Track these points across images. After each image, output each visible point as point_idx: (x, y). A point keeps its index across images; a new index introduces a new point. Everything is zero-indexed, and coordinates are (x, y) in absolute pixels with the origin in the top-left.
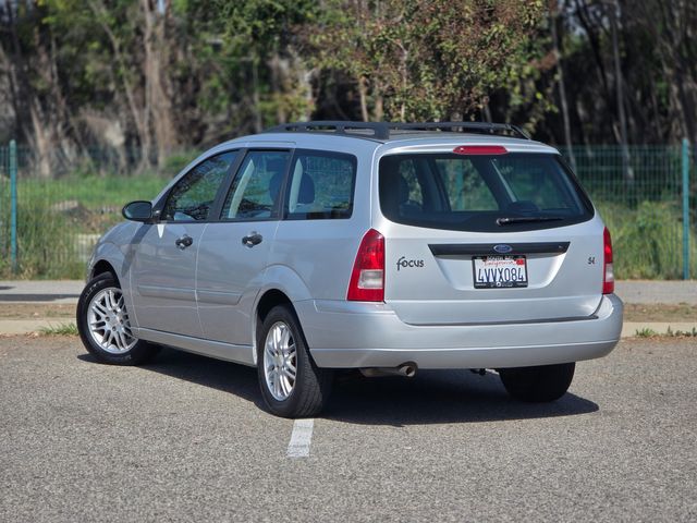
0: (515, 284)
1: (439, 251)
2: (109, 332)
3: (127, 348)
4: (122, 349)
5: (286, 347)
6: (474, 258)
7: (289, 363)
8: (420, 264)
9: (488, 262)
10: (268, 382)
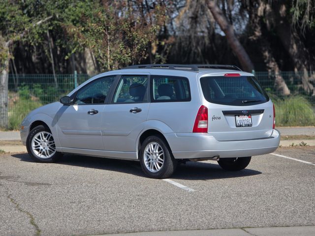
0: (249, 125)
1: (226, 113)
2: (42, 150)
3: (50, 156)
4: (47, 156)
5: (157, 151)
6: (235, 116)
7: (159, 157)
8: (219, 118)
9: (240, 117)
10: (147, 166)
